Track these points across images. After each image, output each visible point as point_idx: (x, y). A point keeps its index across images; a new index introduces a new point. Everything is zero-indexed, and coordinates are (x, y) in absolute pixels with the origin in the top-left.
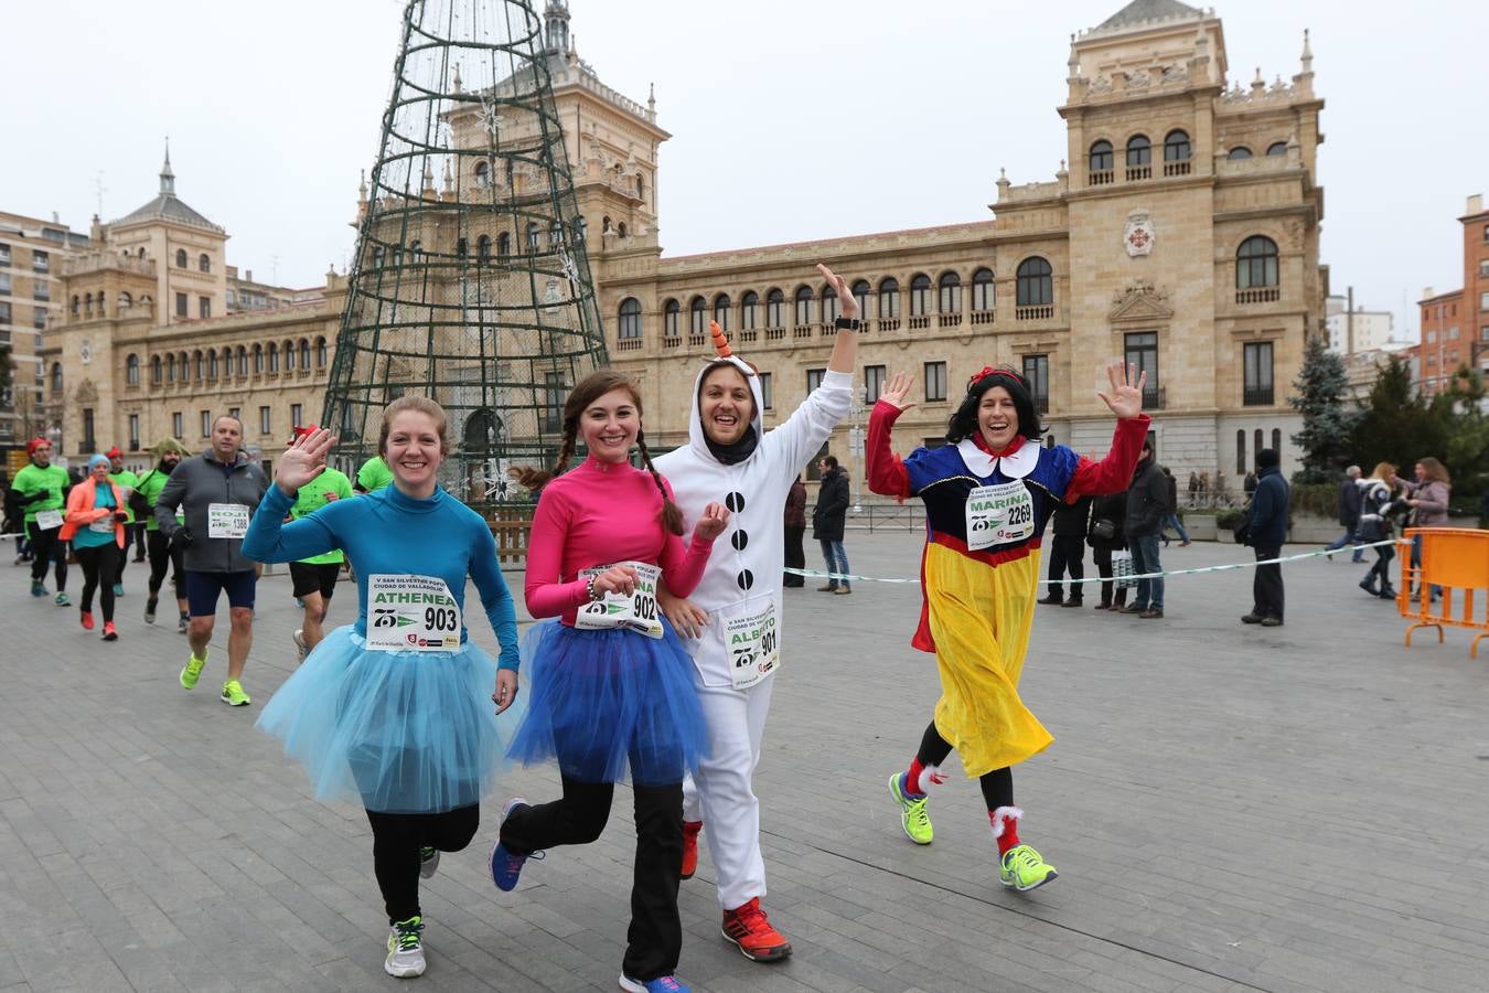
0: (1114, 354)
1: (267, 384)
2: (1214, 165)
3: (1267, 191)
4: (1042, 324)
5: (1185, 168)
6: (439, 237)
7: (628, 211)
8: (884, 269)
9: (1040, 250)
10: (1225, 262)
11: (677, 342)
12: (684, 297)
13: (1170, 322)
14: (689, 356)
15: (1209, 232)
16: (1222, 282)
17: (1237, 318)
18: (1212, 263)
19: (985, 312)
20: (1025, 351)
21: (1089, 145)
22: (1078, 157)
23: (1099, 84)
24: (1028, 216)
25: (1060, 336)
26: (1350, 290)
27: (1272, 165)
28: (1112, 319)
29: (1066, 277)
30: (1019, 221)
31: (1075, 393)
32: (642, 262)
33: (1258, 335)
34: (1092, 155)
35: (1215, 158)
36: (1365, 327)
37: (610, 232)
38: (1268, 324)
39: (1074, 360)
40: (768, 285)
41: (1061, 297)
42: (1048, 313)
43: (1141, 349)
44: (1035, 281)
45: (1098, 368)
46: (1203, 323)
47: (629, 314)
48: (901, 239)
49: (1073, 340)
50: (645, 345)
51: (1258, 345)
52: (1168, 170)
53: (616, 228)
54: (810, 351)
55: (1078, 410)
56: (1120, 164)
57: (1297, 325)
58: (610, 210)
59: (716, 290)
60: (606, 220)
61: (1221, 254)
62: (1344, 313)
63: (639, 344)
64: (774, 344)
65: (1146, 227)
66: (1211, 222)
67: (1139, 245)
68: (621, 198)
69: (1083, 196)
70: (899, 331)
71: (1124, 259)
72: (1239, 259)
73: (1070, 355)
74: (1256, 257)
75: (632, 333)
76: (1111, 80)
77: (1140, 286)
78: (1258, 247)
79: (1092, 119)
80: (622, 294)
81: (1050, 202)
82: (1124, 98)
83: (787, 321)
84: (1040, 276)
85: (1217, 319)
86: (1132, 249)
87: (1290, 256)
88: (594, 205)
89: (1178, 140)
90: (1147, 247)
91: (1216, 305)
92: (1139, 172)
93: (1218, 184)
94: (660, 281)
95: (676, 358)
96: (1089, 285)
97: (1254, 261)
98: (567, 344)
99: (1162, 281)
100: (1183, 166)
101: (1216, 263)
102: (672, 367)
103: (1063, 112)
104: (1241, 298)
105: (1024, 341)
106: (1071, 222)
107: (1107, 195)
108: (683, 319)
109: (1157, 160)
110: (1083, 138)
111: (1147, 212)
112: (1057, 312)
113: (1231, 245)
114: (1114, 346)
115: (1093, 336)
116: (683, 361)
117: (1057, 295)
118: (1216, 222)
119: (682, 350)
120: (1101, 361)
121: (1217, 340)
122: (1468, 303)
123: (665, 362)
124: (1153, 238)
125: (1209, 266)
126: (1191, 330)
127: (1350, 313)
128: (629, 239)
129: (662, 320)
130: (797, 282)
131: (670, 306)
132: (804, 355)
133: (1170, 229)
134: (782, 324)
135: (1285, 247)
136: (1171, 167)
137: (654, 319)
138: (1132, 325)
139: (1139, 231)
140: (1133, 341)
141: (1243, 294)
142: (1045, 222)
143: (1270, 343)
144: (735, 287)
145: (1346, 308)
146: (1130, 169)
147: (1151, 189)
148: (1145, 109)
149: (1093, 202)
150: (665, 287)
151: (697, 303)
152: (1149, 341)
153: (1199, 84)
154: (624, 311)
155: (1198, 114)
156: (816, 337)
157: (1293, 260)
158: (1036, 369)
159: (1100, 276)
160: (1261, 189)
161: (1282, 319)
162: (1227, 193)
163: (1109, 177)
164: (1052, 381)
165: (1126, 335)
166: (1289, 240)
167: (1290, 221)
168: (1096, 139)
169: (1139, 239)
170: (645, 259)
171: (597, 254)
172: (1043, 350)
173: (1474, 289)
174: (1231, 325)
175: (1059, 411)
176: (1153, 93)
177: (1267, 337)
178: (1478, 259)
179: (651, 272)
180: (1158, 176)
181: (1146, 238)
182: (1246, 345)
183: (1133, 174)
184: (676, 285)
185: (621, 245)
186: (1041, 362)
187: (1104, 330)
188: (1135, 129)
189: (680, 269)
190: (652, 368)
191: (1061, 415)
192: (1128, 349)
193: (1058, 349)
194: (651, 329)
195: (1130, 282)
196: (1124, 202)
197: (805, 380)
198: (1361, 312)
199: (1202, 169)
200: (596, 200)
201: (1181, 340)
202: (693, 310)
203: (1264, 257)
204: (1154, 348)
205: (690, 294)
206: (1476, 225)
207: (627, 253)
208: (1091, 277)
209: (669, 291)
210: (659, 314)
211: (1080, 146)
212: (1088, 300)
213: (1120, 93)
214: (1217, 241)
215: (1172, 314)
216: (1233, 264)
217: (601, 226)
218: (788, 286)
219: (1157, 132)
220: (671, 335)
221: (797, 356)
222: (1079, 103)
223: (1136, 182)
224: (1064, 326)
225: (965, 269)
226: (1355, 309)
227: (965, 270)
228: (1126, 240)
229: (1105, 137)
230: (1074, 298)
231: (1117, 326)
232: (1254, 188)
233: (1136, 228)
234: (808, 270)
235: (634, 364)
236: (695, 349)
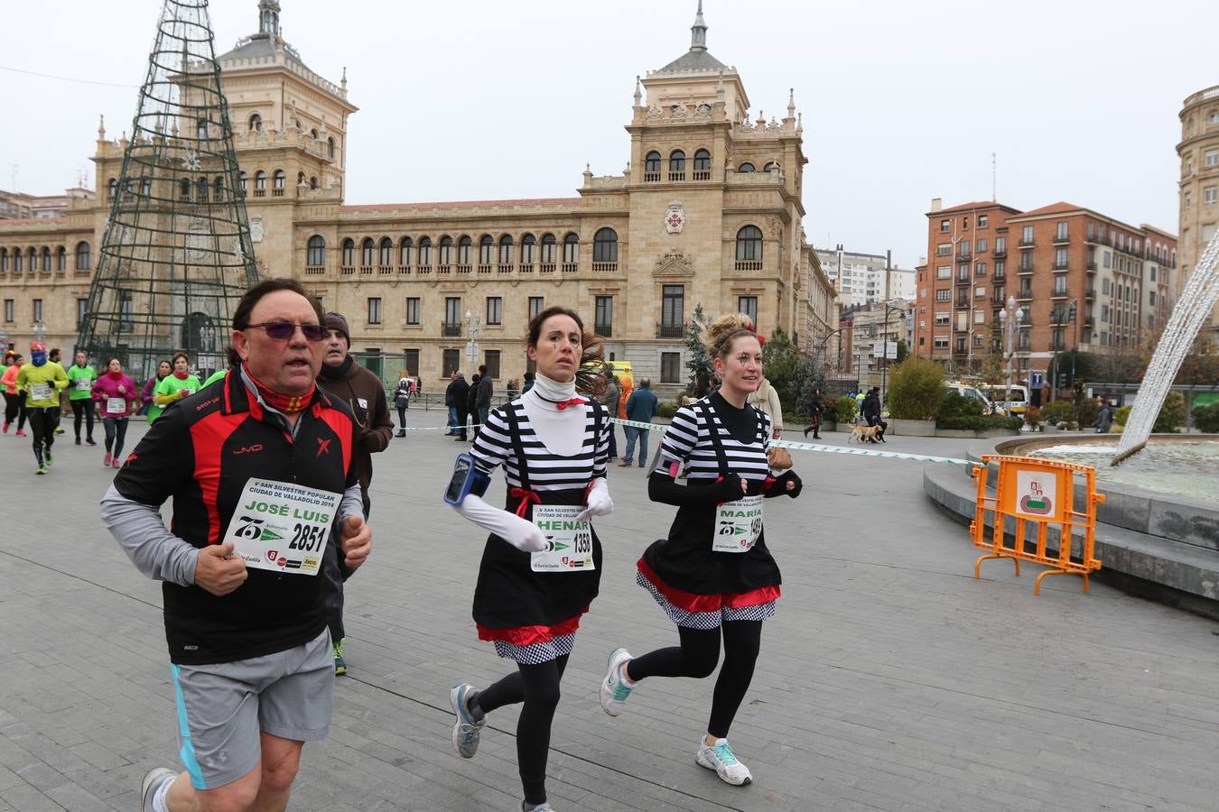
0: (656, 300)
1: (12, 281)
2: (725, 174)
3: (757, 196)
4: (610, 275)
5: (706, 176)
7: (319, 169)
8: (504, 228)
9: (610, 223)
10: (728, 242)
11: (350, 271)
12: (358, 238)
13: (693, 280)
14: (360, 282)
15: (719, 221)
16: (727, 254)
17: (735, 280)
18: (721, 242)
19: (572, 264)
20: (597, 293)
21: (645, 154)
22: (638, 162)
23: (654, 112)
24: (603, 199)
25: (621, 284)
26: (889, 252)
27: (761, 179)
28: (655, 275)
29: (626, 244)
30: (597, 202)
31: (629, 324)
32: (327, 209)
33: (748, 292)
34: (648, 160)
35: (726, 171)
36: (898, 280)
37: (303, 184)
38: (754, 285)
39: (629, 302)
40: (420, 234)
41: (623, 257)
42: (614, 267)
43: (674, 297)
44: (606, 245)
45: (645, 308)
46: (714, 281)
47: (315, 247)
48: (516, 208)
49: (628, 288)
50: (327, 271)
51: (748, 298)
52: (696, 176)
53: (309, 180)
54: (448, 284)
55: (630, 336)
56: (665, 168)
57: (773, 287)
58: (304, 167)
59: (382, 234)
60: (301, 174)
61: (727, 235)
62: (884, 269)
63: (322, 271)
64: (423, 277)
65: (680, 214)
66: (721, 214)
67: (675, 226)
68: (313, 158)
69: (639, 189)
70: (512, 273)
71: (664, 232)
72: (738, 239)
73: (626, 297)
74: (750, 239)
75: (318, 262)
76: (662, 110)
77: (674, 254)
78: (750, 233)
79: (648, 136)
80: (311, 232)
81: (618, 190)
82: (670, 124)
83: (433, 262)
84: (609, 241)
85: (722, 280)
86: (670, 228)
87: (769, 241)
88: (291, 162)
89: (703, 156)
90: (680, 228)
91: (722, 270)
92: (677, 175)
93: (727, 189)
94: (340, 224)
95: (350, 282)
96: (642, 250)
97: (748, 242)
98: (266, 266)
99: (688, 251)
100: (705, 174)
101: (724, 241)
102: (346, 289)
103: (629, 129)
104: (738, 266)
105: (598, 286)
106: (631, 205)
107: (655, 190)
108: (356, 254)
109: (689, 169)
110: (642, 148)
111: (681, 203)
112: (619, 267)
113: (734, 229)
114: (656, 293)
115: (640, 285)
116: (356, 285)
117: (620, 255)
118: (725, 214)
119: (354, 277)
120: (647, 304)
121: (722, 294)
122: (930, 272)
123: (341, 286)
124: (683, 222)
125: (719, 243)
126: (706, 285)
127: (889, 269)
128: (317, 190)
129: (340, 253)
130: (440, 233)
131: (347, 244)
132: (444, 286)
133: (695, 216)
134: (429, 262)
135: (767, 234)
136: (698, 174)
137: (334, 252)
138: (668, 280)
139: (675, 216)
140: (669, 291)
141: (740, 264)
142: (613, 204)
143: (756, 298)
144: (396, 233)
145: (886, 267)
146: (671, 173)
147: (684, 188)
148: (683, 133)
149: (644, 194)
150: (344, 229)
151: (367, 242)
152: (678, 291)
153: (718, 119)
154: (312, 245)
155: (716, 140)
156: (453, 274)
157: (771, 244)
158: (605, 306)
159: (649, 245)
160: (754, 195)
161: (763, 282)
162: (733, 195)
163: (658, 177)
164: (614, 316)
165: (664, 286)
166: (770, 230)
167: (771, 217)
168: (650, 150)
169: (675, 221)
170: (330, 207)
171: (292, 200)
172: (609, 293)
173: (934, 264)
174: (731, 284)
175: (618, 336)
176: (688, 123)
177: (753, 293)
178: (937, 242)
179: (333, 218)
180: (689, 180)
181: (680, 221)
182: (740, 298)
183: (673, 177)
184: (352, 228)
185: (312, 195)
186: (608, 301)
187: (649, 282)
188: (676, 145)
189: (356, 216)
190: (331, 289)
191: (620, 339)
192: (665, 296)
193: (619, 293)
194: (332, 260)
195: (667, 250)
196: (666, 195)
197: (444, 305)
198: (896, 270)
199: (717, 178)
200: (293, 159)
201: (699, 292)
202: (365, 247)
203: (754, 240)
204: (682, 296)
205: (362, 236)
206: (935, 220)
207: (316, 202)
208: (643, 245)
209: (346, 232)
210: (337, 249)
211: (639, 154)
212: (640, 260)
213: (667, 120)
214: (725, 227)
215: (694, 274)
216: (735, 243)
217: (296, 178)
218: (434, 236)
219: (690, 149)
220: (347, 265)
221: (439, 286)
222: (639, 124)
223: (675, 182)
224: (624, 278)
225: (559, 232)
226: (892, 267)
227: (559, 234)
228: (667, 222)
229: (656, 149)
230: (630, 259)
231: (658, 280)
232: (750, 193)
233: (673, 214)
234: (450, 225)
235: (318, 285)
236: (365, 277)
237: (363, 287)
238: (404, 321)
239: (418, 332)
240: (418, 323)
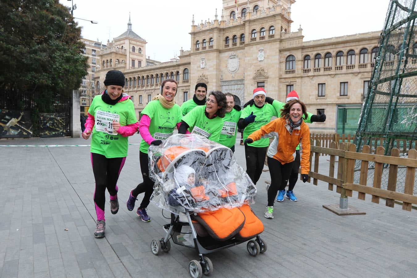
6: (219, 36)
11: (308, 71)
12: (312, 54)
14: (314, 76)
32: (296, 42)
40: (348, 48)
47: (290, 61)
50: (296, 72)
54: (365, 73)
59: (326, 51)
60: (281, 27)
63: (293, 72)
64: (350, 71)
68: (286, 19)
75: (291, 68)
80: (288, 54)
88: (277, 22)
94: (303, 48)
95: (308, 76)
102: (306, 80)
108: (311, 62)
116: (311, 77)
119: (311, 73)
123: (303, 78)
128: (290, 34)
129: (303, 62)
130: (361, 47)
131: (306, 58)
137: (299, 62)
144: (334, 50)
150: (305, 51)
151: (317, 56)
154: (288, 60)
170: (297, 40)
171: (278, 39)
179: (299, 45)
184: (310, 50)
189: (311, 44)
190: (298, 80)
194: (298, 66)
200: (279, 20)
205: (315, 53)
207: (290, 39)
210: (301, 61)
218: (357, 49)
220: (306, 68)
221: (360, 75)
234: (367, 42)
235: (291, 79)
236: (316, 73)
237: (315, 78)
238: (339, 94)
239: (347, 100)
240: (347, 95)
